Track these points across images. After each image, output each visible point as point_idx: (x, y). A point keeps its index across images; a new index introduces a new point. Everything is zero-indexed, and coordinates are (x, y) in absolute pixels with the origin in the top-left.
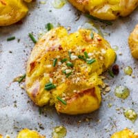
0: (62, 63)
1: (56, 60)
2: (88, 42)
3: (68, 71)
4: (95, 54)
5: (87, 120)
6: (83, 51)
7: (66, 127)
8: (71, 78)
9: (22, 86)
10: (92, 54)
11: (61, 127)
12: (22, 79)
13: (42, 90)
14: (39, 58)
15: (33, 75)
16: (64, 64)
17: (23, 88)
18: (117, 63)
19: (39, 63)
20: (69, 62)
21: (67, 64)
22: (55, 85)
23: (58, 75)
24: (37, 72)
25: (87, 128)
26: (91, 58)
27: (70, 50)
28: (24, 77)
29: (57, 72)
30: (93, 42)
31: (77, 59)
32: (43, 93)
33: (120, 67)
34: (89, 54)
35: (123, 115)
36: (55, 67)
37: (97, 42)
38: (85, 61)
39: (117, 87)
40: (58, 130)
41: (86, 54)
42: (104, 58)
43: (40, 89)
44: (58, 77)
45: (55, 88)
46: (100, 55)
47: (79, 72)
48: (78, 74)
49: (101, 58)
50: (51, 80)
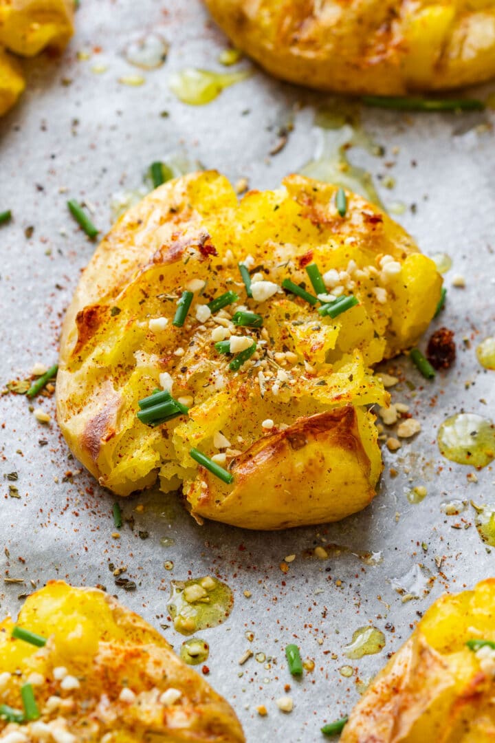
0: (215, 312)
1: (190, 297)
2: (321, 226)
3: (238, 343)
4: (353, 277)
5: (320, 551)
6: (304, 261)
7: (231, 582)
8: (253, 372)
9: (41, 411)
10: (343, 274)
11: (208, 582)
12: (43, 386)
13: (129, 422)
14: (116, 292)
15: (88, 363)
16: (222, 316)
17: (44, 424)
18: (446, 323)
19: (117, 311)
20: (242, 309)
21: (234, 318)
22: (184, 401)
23: (194, 359)
24: (107, 348)
25: (322, 585)
26: (338, 291)
27: (249, 261)
28: (53, 376)
29: (194, 350)
30: (346, 229)
31: (276, 296)
32: (131, 436)
33: (458, 340)
34: (330, 276)
35: (474, 535)
36: (185, 329)
37: (364, 229)
38: (312, 304)
39: (449, 419)
40: (194, 591)
41: (314, 275)
42: (392, 296)
43: (119, 418)
44: (194, 368)
45: (181, 414)
46: (375, 281)
47: (285, 349)
48: (280, 356)
49: (381, 294)
50: (167, 381)
